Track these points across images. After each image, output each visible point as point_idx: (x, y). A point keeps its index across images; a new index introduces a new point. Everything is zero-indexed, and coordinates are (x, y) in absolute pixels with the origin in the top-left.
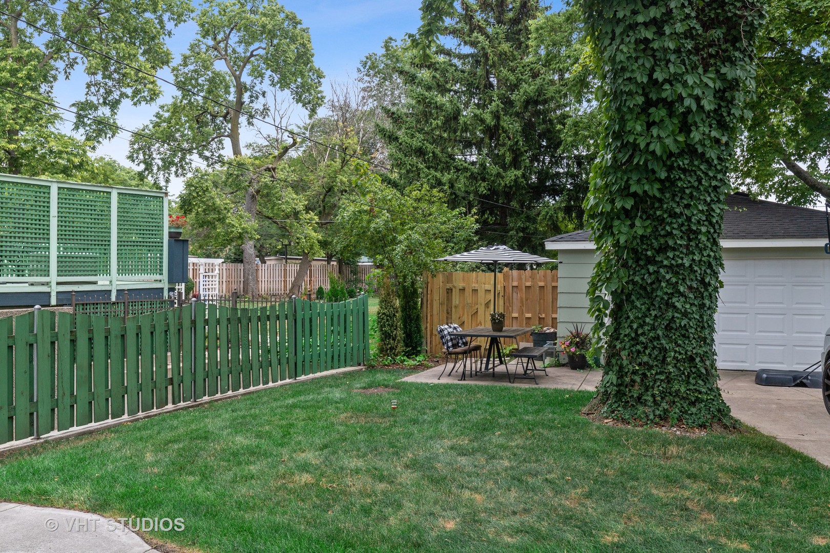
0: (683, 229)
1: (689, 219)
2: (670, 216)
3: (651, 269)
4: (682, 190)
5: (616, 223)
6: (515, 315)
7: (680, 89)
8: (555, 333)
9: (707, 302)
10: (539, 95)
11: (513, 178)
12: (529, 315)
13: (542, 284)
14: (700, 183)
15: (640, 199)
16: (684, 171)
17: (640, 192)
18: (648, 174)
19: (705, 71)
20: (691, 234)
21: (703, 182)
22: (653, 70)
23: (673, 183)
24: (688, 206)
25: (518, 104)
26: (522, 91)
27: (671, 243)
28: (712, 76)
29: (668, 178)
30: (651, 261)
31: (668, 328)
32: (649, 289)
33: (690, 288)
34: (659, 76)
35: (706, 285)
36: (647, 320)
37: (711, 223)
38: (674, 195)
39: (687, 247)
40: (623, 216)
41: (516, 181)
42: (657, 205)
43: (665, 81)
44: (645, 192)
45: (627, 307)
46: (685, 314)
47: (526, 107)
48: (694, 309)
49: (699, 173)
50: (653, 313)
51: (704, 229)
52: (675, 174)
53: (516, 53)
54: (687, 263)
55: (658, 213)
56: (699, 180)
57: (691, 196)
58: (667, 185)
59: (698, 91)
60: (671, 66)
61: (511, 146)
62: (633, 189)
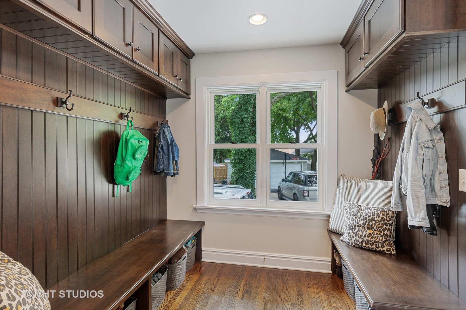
0: (248, 165)
1: (249, 164)
2: (246, 163)
3: (243, 173)
4: (248, 158)
5: (236, 164)
6: (218, 176)
7: (247, 139)
8: (227, 181)
9: (253, 179)
10: (225, 117)
11: (218, 139)
12: (221, 176)
13: (224, 169)
14: (251, 157)
15: (240, 160)
16: (248, 154)
17: (240, 158)
18: (242, 155)
19: (252, 136)
20: (250, 166)
21: (252, 156)
22: (242, 136)
23: (246, 157)
24: (249, 161)
25: (219, 119)
26: (220, 116)
27: (246, 168)
28: (253, 137)
29: (245, 156)
30: (242, 171)
31: (246, 184)
32: (242, 177)
33: (250, 176)
34: (244, 137)
35: (253, 176)
36: (242, 183)
37: (253, 164)
38: (247, 159)
39: (249, 169)
40: (237, 163)
41: (219, 139)
42: (243, 161)
43: (244, 138)
44: (241, 158)
45: (238, 180)
46: (249, 182)
47: (221, 120)
48: (250, 180)
49: (251, 155)
50: (243, 181)
51: (252, 165)
52: (247, 155)
53: (219, 105)
54: (249, 172)
55: (244, 162)
56: (251, 156)
57: (250, 159)
58: (245, 157)
59: (251, 140)
60: (246, 135)
61: (217, 130)
62: (239, 158)
